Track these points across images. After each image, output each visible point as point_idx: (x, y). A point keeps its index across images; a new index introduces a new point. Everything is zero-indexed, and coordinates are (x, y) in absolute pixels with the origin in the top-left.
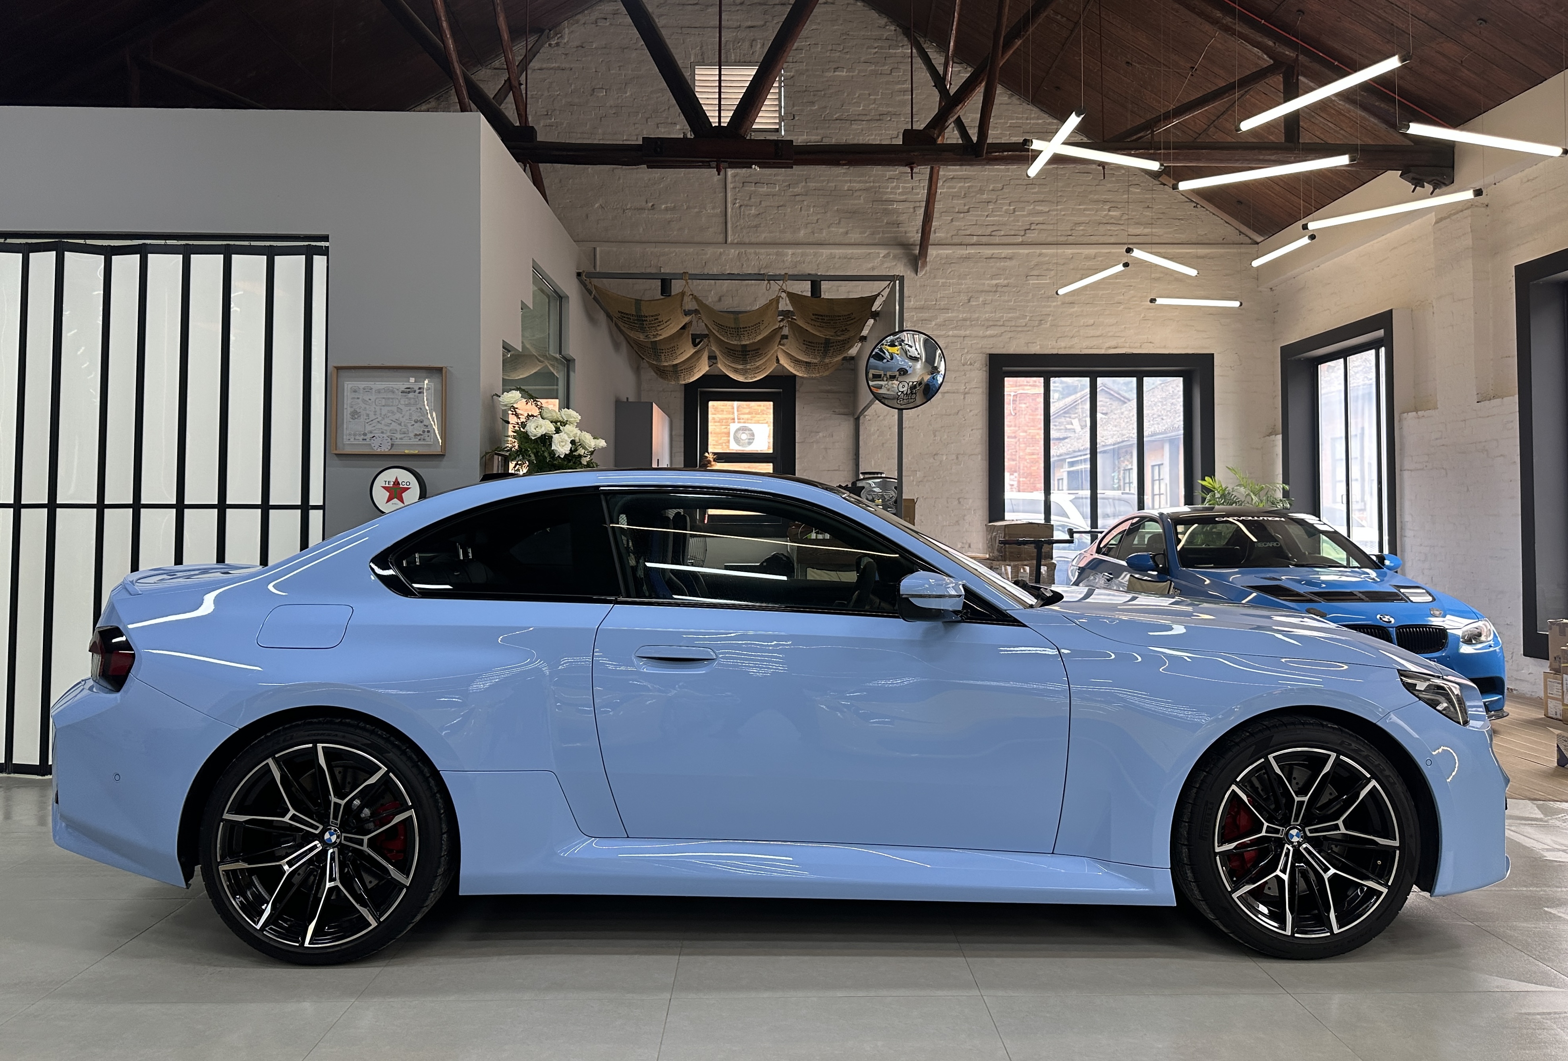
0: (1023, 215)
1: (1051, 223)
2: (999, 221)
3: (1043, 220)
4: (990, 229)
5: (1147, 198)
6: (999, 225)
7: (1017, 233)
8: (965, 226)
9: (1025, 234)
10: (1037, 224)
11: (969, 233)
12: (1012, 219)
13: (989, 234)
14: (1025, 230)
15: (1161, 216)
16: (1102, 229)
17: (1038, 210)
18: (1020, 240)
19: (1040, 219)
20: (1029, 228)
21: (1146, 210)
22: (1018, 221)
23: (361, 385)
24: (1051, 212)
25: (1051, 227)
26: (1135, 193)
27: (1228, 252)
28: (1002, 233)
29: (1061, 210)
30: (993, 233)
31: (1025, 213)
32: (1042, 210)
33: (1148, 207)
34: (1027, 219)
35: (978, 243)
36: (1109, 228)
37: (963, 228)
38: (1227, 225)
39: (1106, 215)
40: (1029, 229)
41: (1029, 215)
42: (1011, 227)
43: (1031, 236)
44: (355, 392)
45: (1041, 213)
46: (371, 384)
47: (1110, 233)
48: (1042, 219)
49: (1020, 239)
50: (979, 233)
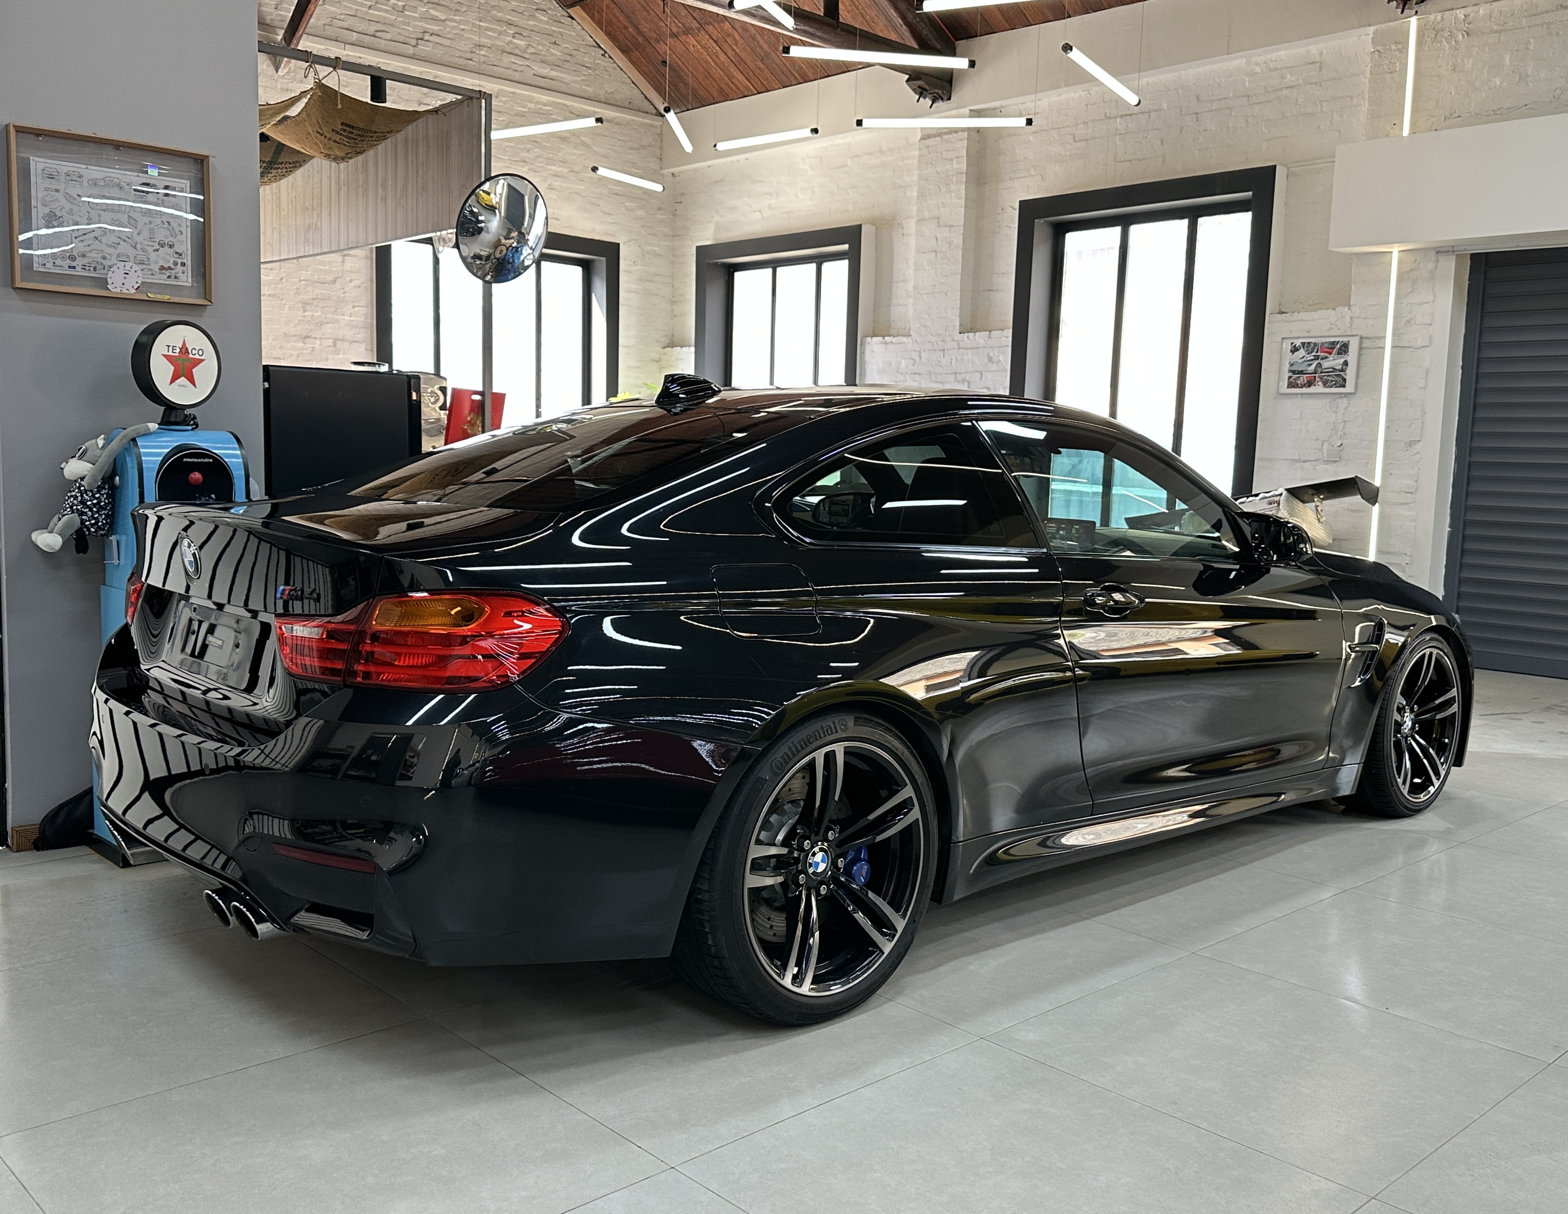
0: (415, 17)
1: (448, 36)
2: (385, 18)
3: (440, 30)
4: (372, 28)
5: (554, 31)
6: (385, 23)
7: (407, 40)
8: (341, 14)
9: (417, 44)
10: (431, 35)
11: (347, 27)
12: (401, 19)
13: (372, 34)
14: (418, 39)
15: (568, 58)
16: (506, 59)
17: (433, 15)
18: (411, 52)
19: (435, 28)
20: (421, 37)
21: (552, 46)
22: (408, 24)
23: (65, 166)
24: (447, 22)
25: (447, 42)
26: (541, 21)
27: (633, 120)
28: (389, 36)
29: (459, 22)
30: (378, 34)
31: (417, 15)
32: (437, 16)
33: (555, 43)
34: (420, 24)
35: (357, 43)
36: (513, 60)
37: (338, 17)
38: (633, 85)
39: (511, 42)
40: (422, 39)
41: (422, 19)
42: (400, 31)
43: (424, 48)
44: (51, 177)
45: (435, 19)
46: (81, 168)
47: (514, 67)
48: (436, 28)
49: (411, 50)
50: (360, 29)
